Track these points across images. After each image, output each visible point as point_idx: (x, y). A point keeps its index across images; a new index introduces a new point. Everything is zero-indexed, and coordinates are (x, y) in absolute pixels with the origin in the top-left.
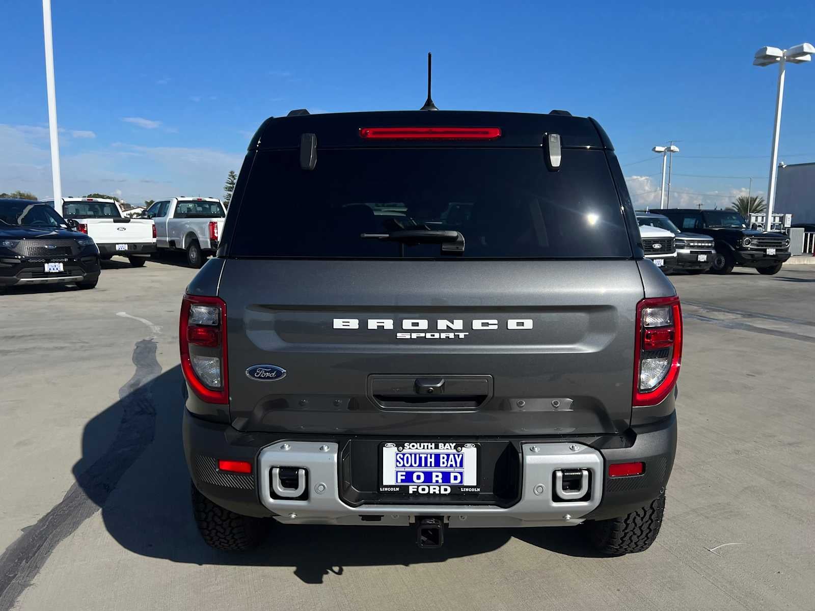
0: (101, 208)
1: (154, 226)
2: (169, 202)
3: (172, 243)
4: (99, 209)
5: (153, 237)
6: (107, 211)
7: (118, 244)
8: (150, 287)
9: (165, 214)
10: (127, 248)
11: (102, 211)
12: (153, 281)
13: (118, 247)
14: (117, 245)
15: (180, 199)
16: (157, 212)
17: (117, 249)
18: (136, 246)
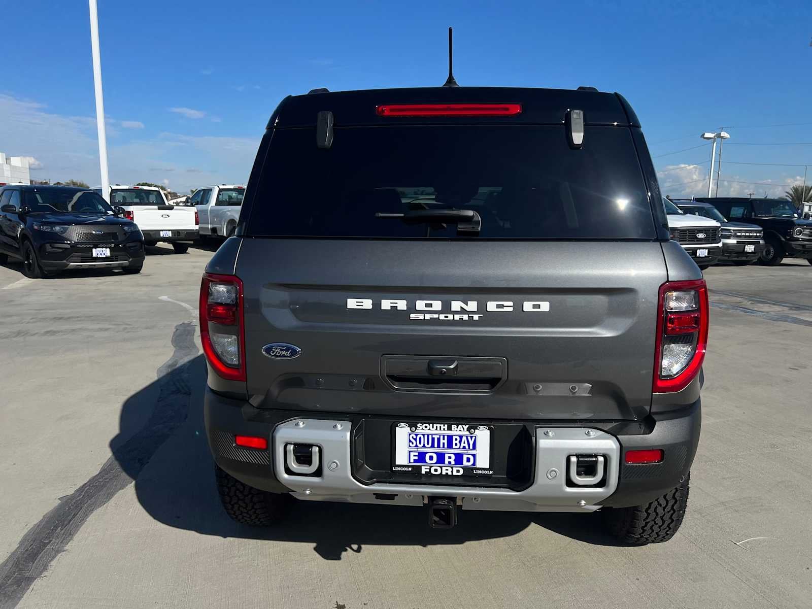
0: (146, 196)
1: (196, 213)
2: (211, 190)
3: (214, 230)
5: (196, 225)
6: (152, 198)
7: (162, 230)
9: (207, 202)
10: (170, 235)
11: (148, 198)
13: (162, 234)
15: (222, 187)
16: (199, 200)
18: (179, 233)
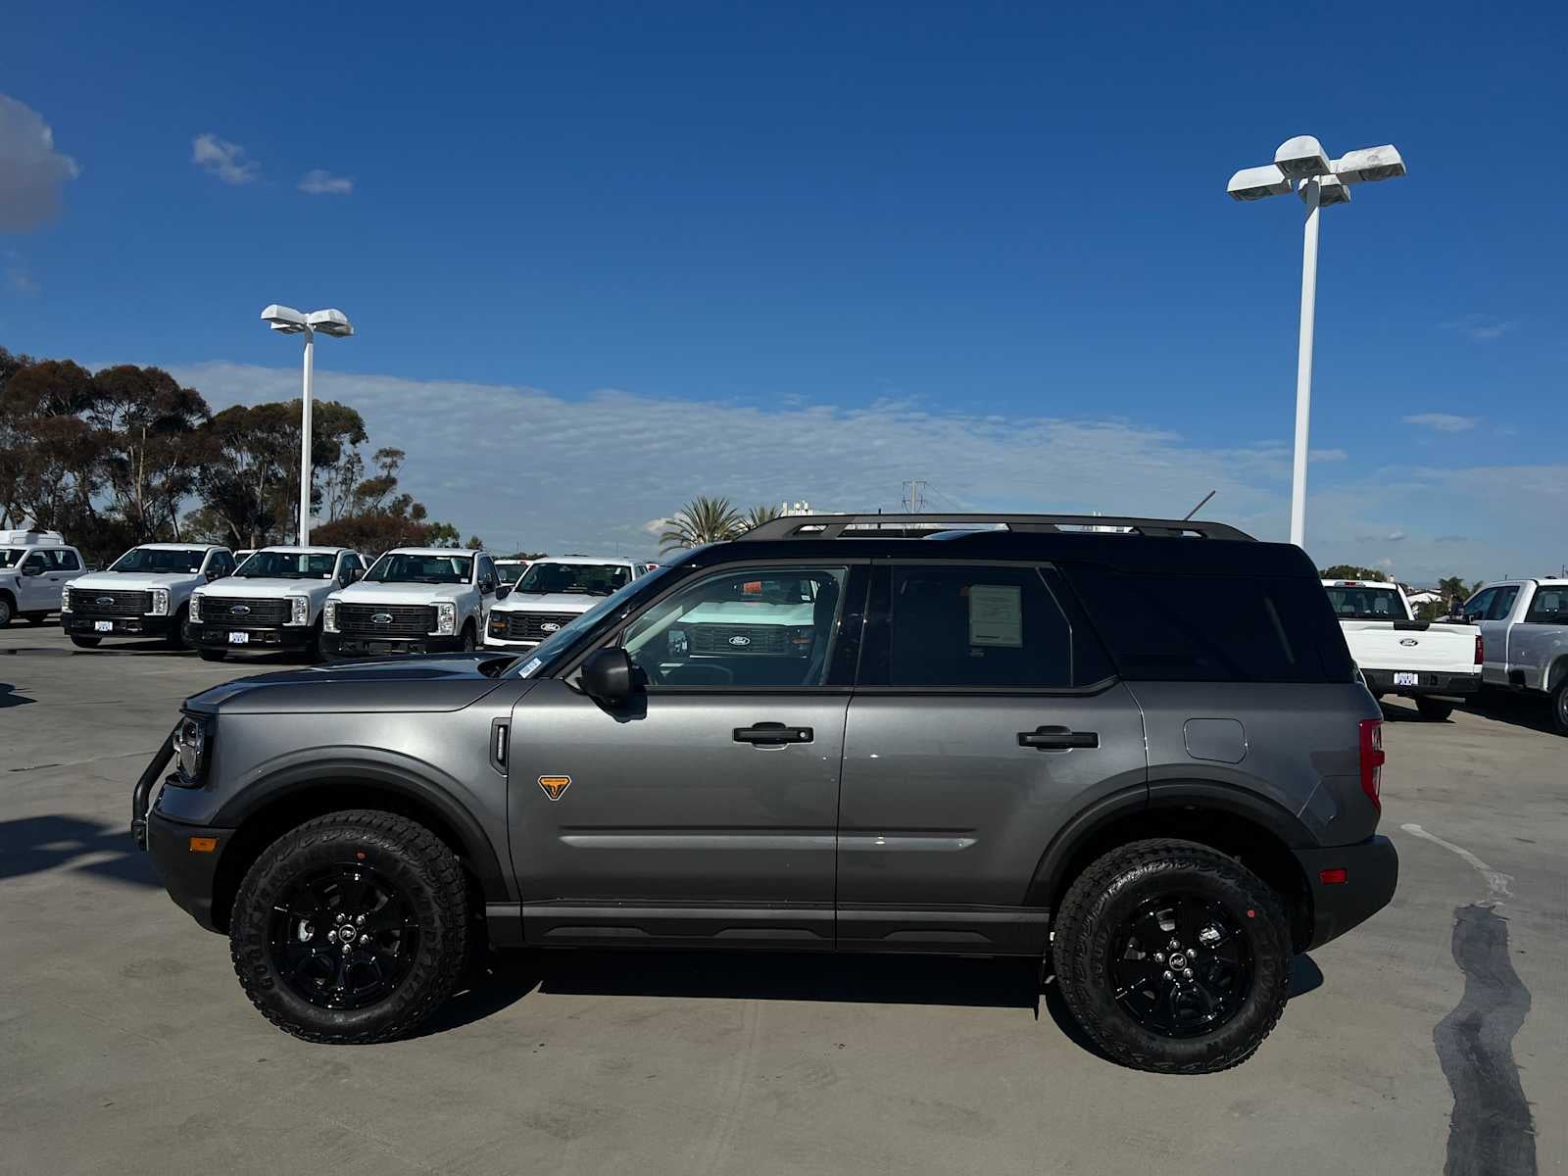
0: (1368, 600)
1: (1478, 638)
2: (1516, 589)
3: (1517, 676)
4: (1365, 602)
5: (1475, 663)
6: (1381, 605)
7: (1399, 672)
8: (1469, 773)
9: (1505, 614)
10: (1416, 682)
11: (1371, 607)
12: (1472, 760)
13: (1397, 679)
14: (1396, 675)
15: (1543, 582)
16: (1485, 607)
17: (1396, 681)
18: (1436, 678)
